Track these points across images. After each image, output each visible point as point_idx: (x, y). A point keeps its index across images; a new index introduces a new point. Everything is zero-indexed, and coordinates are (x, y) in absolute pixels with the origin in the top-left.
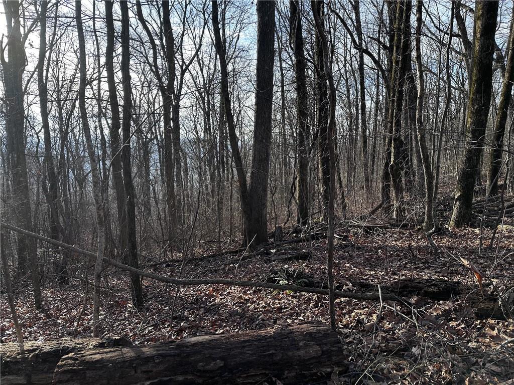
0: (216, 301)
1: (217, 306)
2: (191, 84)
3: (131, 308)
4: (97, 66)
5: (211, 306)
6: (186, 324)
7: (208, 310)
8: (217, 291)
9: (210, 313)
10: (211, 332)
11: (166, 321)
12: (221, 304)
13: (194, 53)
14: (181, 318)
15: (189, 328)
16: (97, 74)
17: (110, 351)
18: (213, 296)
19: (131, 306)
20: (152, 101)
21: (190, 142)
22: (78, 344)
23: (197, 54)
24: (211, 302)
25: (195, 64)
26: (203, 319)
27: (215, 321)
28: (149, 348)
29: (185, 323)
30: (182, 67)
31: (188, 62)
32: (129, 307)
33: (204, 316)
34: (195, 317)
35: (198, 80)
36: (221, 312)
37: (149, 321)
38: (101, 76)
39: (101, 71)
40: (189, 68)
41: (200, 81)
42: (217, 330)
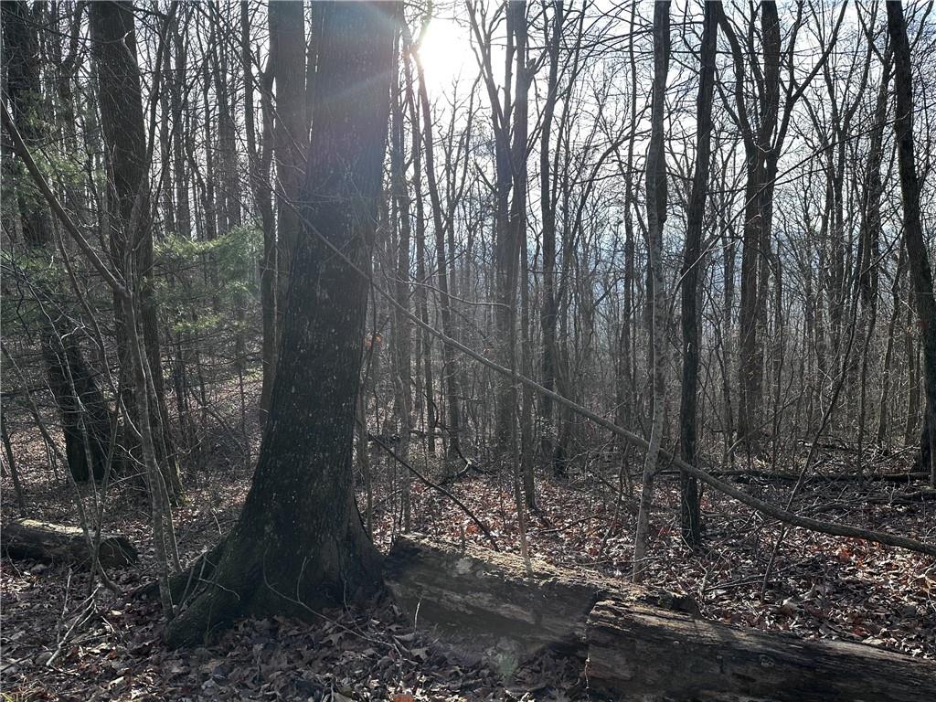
0: (860, 575)
1: (862, 586)
2: (806, 125)
3: (679, 544)
4: (630, 115)
5: (848, 582)
6: (794, 606)
7: (841, 589)
8: (861, 554)
9: (847, 596)
10: (852, 637)
11: (749, 587)
12: (871, 585)
13: (817, 59)
14: (781, 590)
15: (800, 613)
16: (630, 129)
17: (675, 618)
18: (849, 562)
19: (679, 541)
20: (721, 166)
21: (791, 240)
22: (613, 587)
23: (824, 61)
24: (847, 575)
25: (819, 81)
26: (832, 604)
27: (860, 616)
28: (748, 635)
29: (791, 601)
30: (789, 92)
31: (803, 81)
32: (675, 541)
33: (833, 600)
34: (814, 595)
35: (820, 114)
36: (872, 600)
37: (716, 578)
38: (636, 132)
39: (637, 122)
40: (805, 92)
41: (825, 114)
42: (866, 637)
